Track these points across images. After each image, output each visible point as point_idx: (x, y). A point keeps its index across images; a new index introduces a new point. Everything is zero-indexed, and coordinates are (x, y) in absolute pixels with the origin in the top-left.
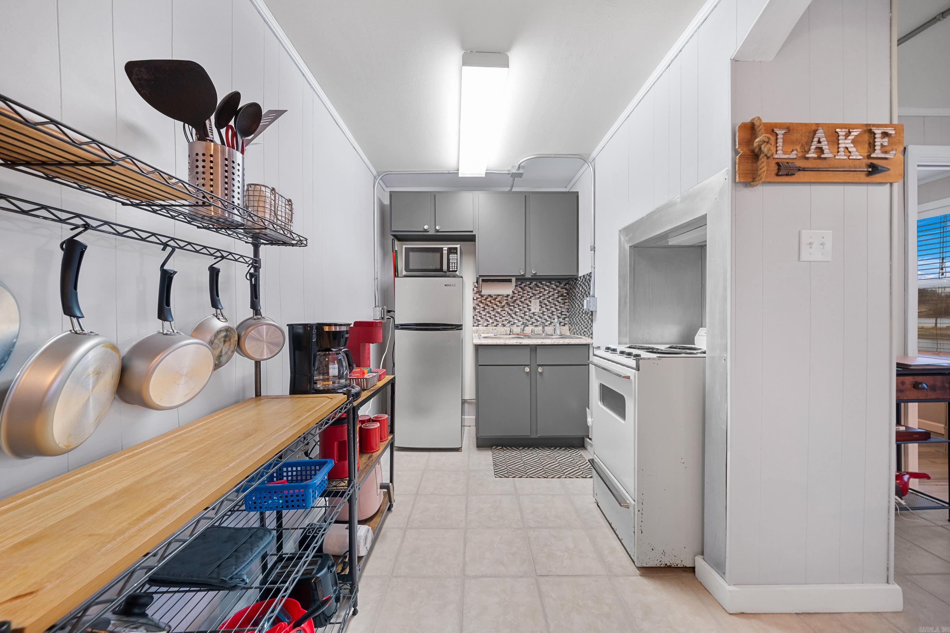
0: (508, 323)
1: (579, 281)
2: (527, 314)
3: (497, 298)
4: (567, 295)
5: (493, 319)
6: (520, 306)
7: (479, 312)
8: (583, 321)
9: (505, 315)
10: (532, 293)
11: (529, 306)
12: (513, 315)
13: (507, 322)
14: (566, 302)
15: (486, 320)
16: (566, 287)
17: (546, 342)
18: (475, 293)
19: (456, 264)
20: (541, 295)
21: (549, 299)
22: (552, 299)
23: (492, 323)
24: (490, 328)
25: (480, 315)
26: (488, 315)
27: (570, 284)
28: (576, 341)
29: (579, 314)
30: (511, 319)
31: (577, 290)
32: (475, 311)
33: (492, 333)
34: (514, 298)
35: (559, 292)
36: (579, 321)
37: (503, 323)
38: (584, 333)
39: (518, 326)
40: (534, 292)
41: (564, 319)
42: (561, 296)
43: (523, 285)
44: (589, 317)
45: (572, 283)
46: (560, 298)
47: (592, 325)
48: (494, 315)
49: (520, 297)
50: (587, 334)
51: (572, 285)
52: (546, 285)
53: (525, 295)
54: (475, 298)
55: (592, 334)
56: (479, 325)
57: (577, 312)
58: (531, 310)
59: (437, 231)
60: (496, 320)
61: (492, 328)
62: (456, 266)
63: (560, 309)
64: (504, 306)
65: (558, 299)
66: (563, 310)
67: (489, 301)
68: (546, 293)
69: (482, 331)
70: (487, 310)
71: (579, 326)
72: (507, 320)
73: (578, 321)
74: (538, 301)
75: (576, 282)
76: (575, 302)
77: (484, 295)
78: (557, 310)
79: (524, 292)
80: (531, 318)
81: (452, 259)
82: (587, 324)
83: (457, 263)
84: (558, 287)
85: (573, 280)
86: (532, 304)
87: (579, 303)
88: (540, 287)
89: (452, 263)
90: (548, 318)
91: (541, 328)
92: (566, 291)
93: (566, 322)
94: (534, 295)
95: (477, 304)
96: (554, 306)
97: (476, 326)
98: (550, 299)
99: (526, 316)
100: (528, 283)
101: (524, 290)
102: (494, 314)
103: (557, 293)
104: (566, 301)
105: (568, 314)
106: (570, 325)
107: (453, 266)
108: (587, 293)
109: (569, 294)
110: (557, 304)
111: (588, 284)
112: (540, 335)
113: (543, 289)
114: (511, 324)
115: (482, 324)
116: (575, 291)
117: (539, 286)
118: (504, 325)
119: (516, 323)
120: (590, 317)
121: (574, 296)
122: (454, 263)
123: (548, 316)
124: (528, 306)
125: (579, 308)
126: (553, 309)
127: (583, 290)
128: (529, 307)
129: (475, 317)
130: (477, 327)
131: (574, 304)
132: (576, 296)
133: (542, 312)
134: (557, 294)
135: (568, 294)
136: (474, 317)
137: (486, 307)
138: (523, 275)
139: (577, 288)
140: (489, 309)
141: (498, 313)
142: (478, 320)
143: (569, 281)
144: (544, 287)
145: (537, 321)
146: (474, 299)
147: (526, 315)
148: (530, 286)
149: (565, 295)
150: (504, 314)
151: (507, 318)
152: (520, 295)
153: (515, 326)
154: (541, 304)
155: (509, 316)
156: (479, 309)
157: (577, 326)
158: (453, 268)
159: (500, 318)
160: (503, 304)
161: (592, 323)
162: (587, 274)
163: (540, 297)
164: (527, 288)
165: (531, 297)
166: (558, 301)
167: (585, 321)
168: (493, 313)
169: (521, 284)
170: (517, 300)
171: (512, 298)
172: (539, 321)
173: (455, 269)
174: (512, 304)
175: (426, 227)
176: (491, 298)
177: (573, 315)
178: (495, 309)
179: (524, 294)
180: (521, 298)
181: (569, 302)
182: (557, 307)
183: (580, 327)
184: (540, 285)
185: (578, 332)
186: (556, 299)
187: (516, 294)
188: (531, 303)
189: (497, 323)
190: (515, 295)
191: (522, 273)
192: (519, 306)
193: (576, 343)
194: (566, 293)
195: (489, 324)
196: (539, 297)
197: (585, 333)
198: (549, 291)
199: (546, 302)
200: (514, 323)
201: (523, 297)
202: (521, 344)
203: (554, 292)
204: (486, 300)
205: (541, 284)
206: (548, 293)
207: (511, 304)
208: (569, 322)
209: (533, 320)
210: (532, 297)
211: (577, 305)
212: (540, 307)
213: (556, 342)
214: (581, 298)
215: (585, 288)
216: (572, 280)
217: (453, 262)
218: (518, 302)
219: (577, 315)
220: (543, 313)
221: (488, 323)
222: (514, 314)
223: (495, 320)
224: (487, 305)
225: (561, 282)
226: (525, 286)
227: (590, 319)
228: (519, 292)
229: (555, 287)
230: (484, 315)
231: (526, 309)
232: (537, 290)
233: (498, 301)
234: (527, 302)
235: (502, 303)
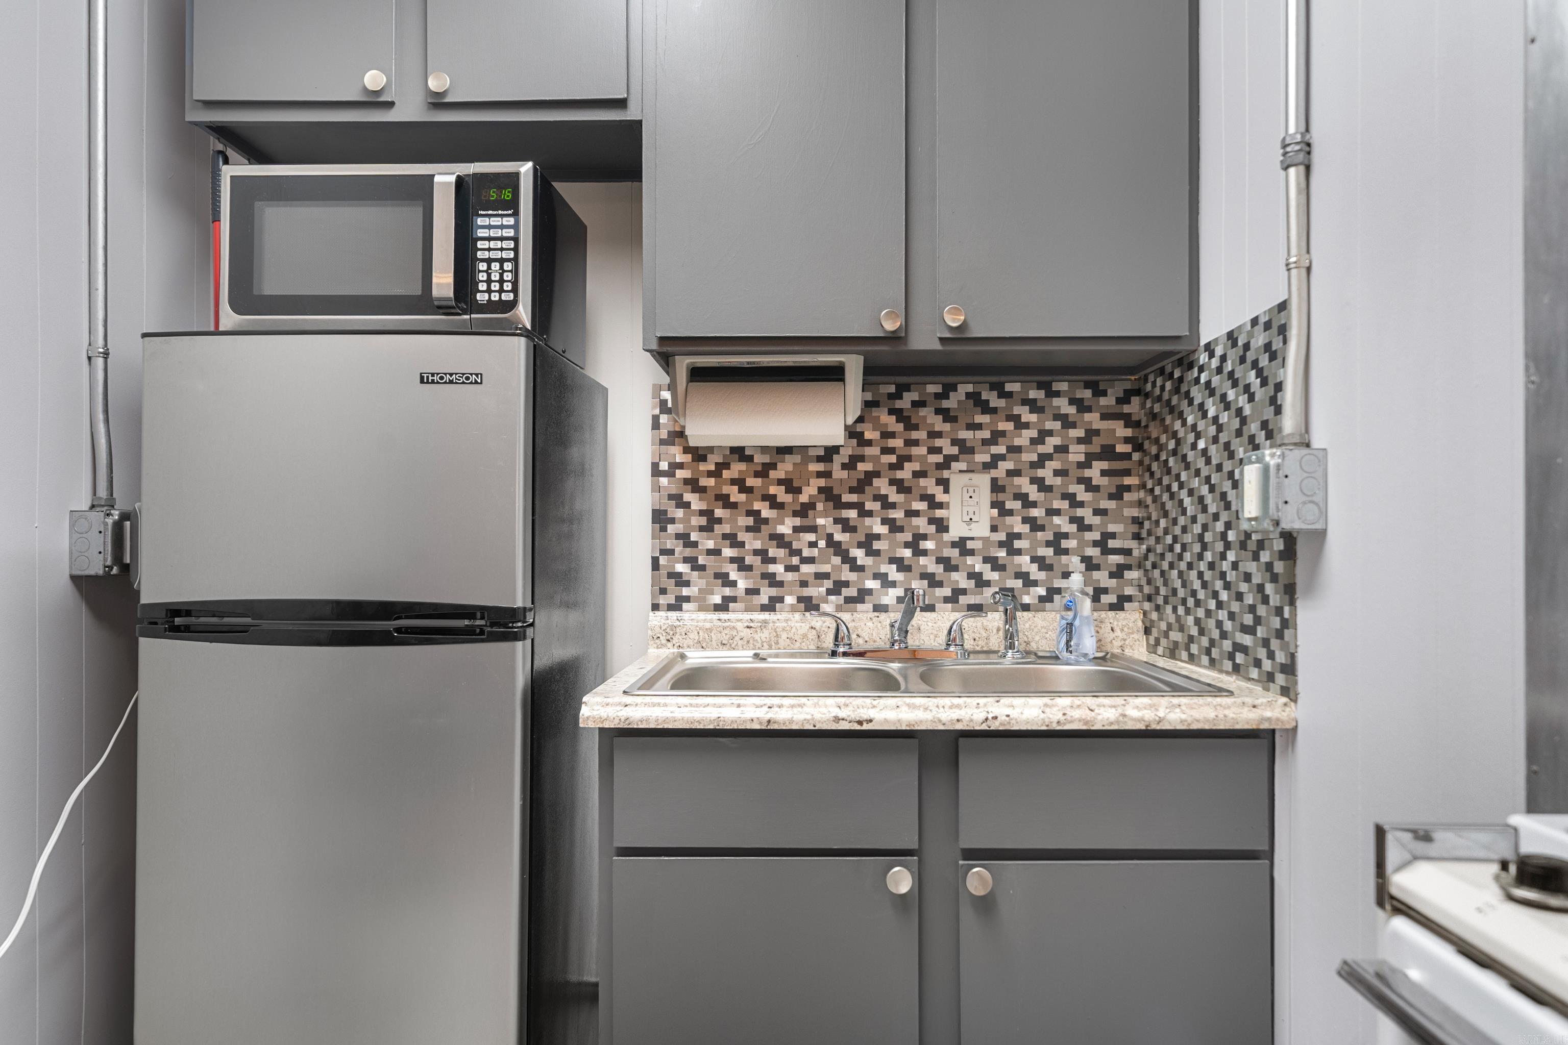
0: (829, 592)
1: (1201, 369)
2: (929, 545)
3: (773, 466)
4: (1134, 450)
5: (757, 572)
6: (893, 506)
7: (683, 537)
8: (1227, 586)
9: (815, 552)
10: (954, 442)
11: (940, 506)
12: (858, 554)
13: (823, 590)
14: (1128, 488)
15: (717, 576)
16: (1126, 409)
17: (1014, 713)
18: (662, 442)
19: (508, 266)
20: (1001, 449)
21: (1040, 473)
22: (1057, 473)
23: (749, 592)
24: (737, 617)
25: (688, 552)
26: (728, 552)
27: (1147, 395)
28: (1196, 714)
29: (1204, 547)
30: (846, 574)
31: (1190, 420)
32: (664, 529)
33: (747, 643)
34: (861, 467)
35: (1091, 434)
36: (1204, 585)
37: (807, 592)
38: (1231, 657)
39: (879, 608)
40: (964, 434)
41: (1118, 573)
42: (1100, 457)
43: (909, 397)
44: (1269, 566)
45: (1163, 388)
46: (1099, 466)
47: (1294, 614)
48: (762, 553)
49: (893, 459)
50: (1258, 663)
51: (1159, 399)
52: (1025, 402)
53: (915, 451)
54: (664, 466)
55: (1289, 669)
56: (685, 606)
57: (1188, 538)
58: (946, 529)
59: (438, 102)
60: (772, 580)
61: (747, 616)
62: (508, 276)
63: (1096, 520)
64: (811, 506)
65: (1087, 473)
66: (1111, 528)
67: (733, 482)
68: (1023, 438)
69: (693, 635)
70: (726, 528)
71: (1201, 613)
72: (826, 576)
73: (1197, 585)
74: (983, 481)
75: (1181, 379)
76: (1175, 487)
77: (711, 449)
78: (1083, 527)
79: (915, 435)
80: (949, 566)
81: (489, 239)
82: (1252, 609)
83: (515, 260)
84: (1089, 409)
85: (1168, 369)
86: (954, 498)
87: (1205, 490)
88: (994, 411)
89: (489, 261)
90: (1033, 570)
91: (995, 619)
92: (1129, 432)
93: (1128, 591)
94: (965, 449)
95: (671, 497)
96: (1065, 505)
97: (670, 608)
98: (1046, 473)
99: (922, 560)
100: (932, 389)
101: (911, 426)
102: (758, 545)
103: (1080, 441)
104: (1127, 481)
105: (1139, 550)
106: (1147, 606)
107: (495, 277)
108: (1254, 427)
109: (1147, 445)
110: (1082, 495)
111: (1260, 373)
112: (994, 658)
113: (1010, 418)
114: (849, 600)
115: (696, 599)
116: (1177, 425)
117: (992, 405)
118: (809, 605)
119: (870, 592)
120: (1279, 567)
121: (1174, 452)
122: (502, 261)
123: (1034, 559)
124: (934, 504)
125: (1201, 518)
126: (1061, 523)
127: (1224, 418)
128: (939, 513)
129: (663, 560)
130: (673, 615)
131: (1172, 496)
132: (1186, 449)
133: (1002, 536)
134: (1082, 448)
135: (1138, 447)
136: (655, 561)
137: (719, 513)
138: (894, 338)
139: (1187, 410)
140: (733, 521)
141: (780, 540)
142: (680, 575)
143: (1146, 380)
144: (1017, 410)
145: (980, 582)
146: (656, 472)
147: (925, 553)
148: (945, 404)
149: (1121, 448)
150: (813, 545)
151: (826, 568)
152: (891, 451)
153: (868, 606)
154: (1001, 497)
155: (837, 560)
156: (685, 520)
157: (1188, 611)
158: (495, 286)
159: (789, 568)
160: (804, 498)
161: (1292, 603)
162: (1255, 322)
163: (996, 459)
164: (928, 415)
165: (949, 460)
166: (1087, 483)
167: (1244, 587)
168: (753, 542)
169: (898, 396)
170: (877, 474)
171: (850, 465)
172: (988, 584)
173: (505, 297)
174: (853, 498)
175: (374, 79)
176: (742, 466)
177: (1169, 557)
178: (766, 521)
179: (910, 443)
180: (898, 466)
181: (1143, 486)
182: (1079, 512)
183: (1211, 623)
184: (995, 401)
185: (1194, 649)
186: (1074, 473)
187: (869, 443)
188: (946, 491)
189: (774, 592)
190: (868, 451)
191: (890, 326)
192: (887, 505)
193: (1195, 726)
194: (1127, 440)
195: (734, 599)
196: (987, 458)
197: (1240, 658)
198: (1040, 432)
199: (1024, 484)
200: (863, 595)
201: (909, 458)
202: (865, 727)
203: (1065, 437)
204: (716, 473)
205: (1003, 394)
206: (1034, 441)
207: (847, 498)
208: (1147, 590)
209: (961, 579)
210: (955, 458)
211: (1187, 501)
212: (995, 512)
213: (1077, 714)
214: (1214, 462)
215: (1242, 400)
216: (1162, 371)
217: (494, 254)
218: (882, 485)
219: (1187, 556)
220: (1007, 544)
221: (727, 591)
222: (860, 545)
223: (765, 576)
224: (725, 501)
225: (1102, 387)
226: (916, 404)
227: (1274, 578)
228: (887, 435)
229: (1072, 410)
230: (710, 552)
231: (921, 523)
232: (979, 427)
233: (780, 482)
234: (929, 485)
235: (798, 491)
